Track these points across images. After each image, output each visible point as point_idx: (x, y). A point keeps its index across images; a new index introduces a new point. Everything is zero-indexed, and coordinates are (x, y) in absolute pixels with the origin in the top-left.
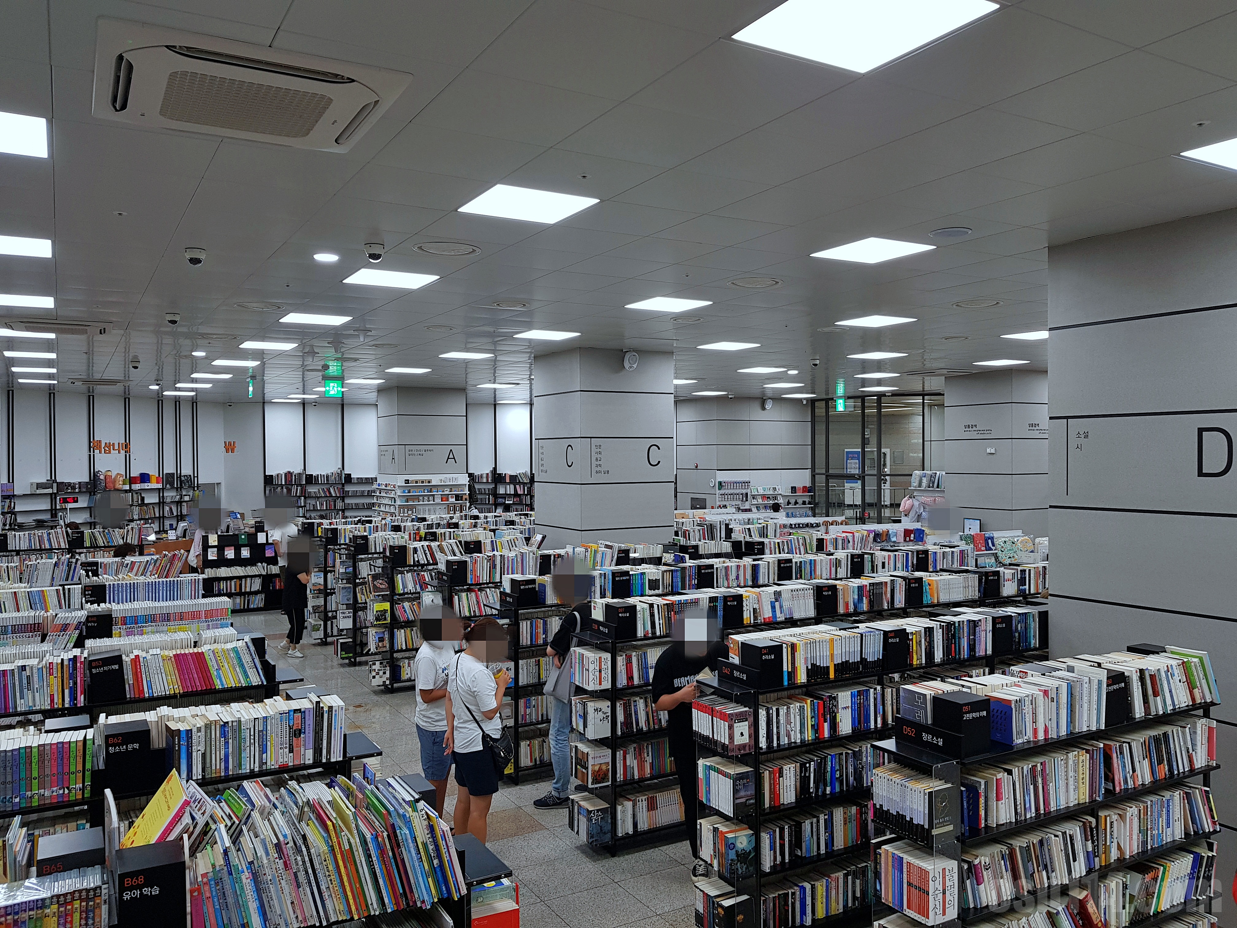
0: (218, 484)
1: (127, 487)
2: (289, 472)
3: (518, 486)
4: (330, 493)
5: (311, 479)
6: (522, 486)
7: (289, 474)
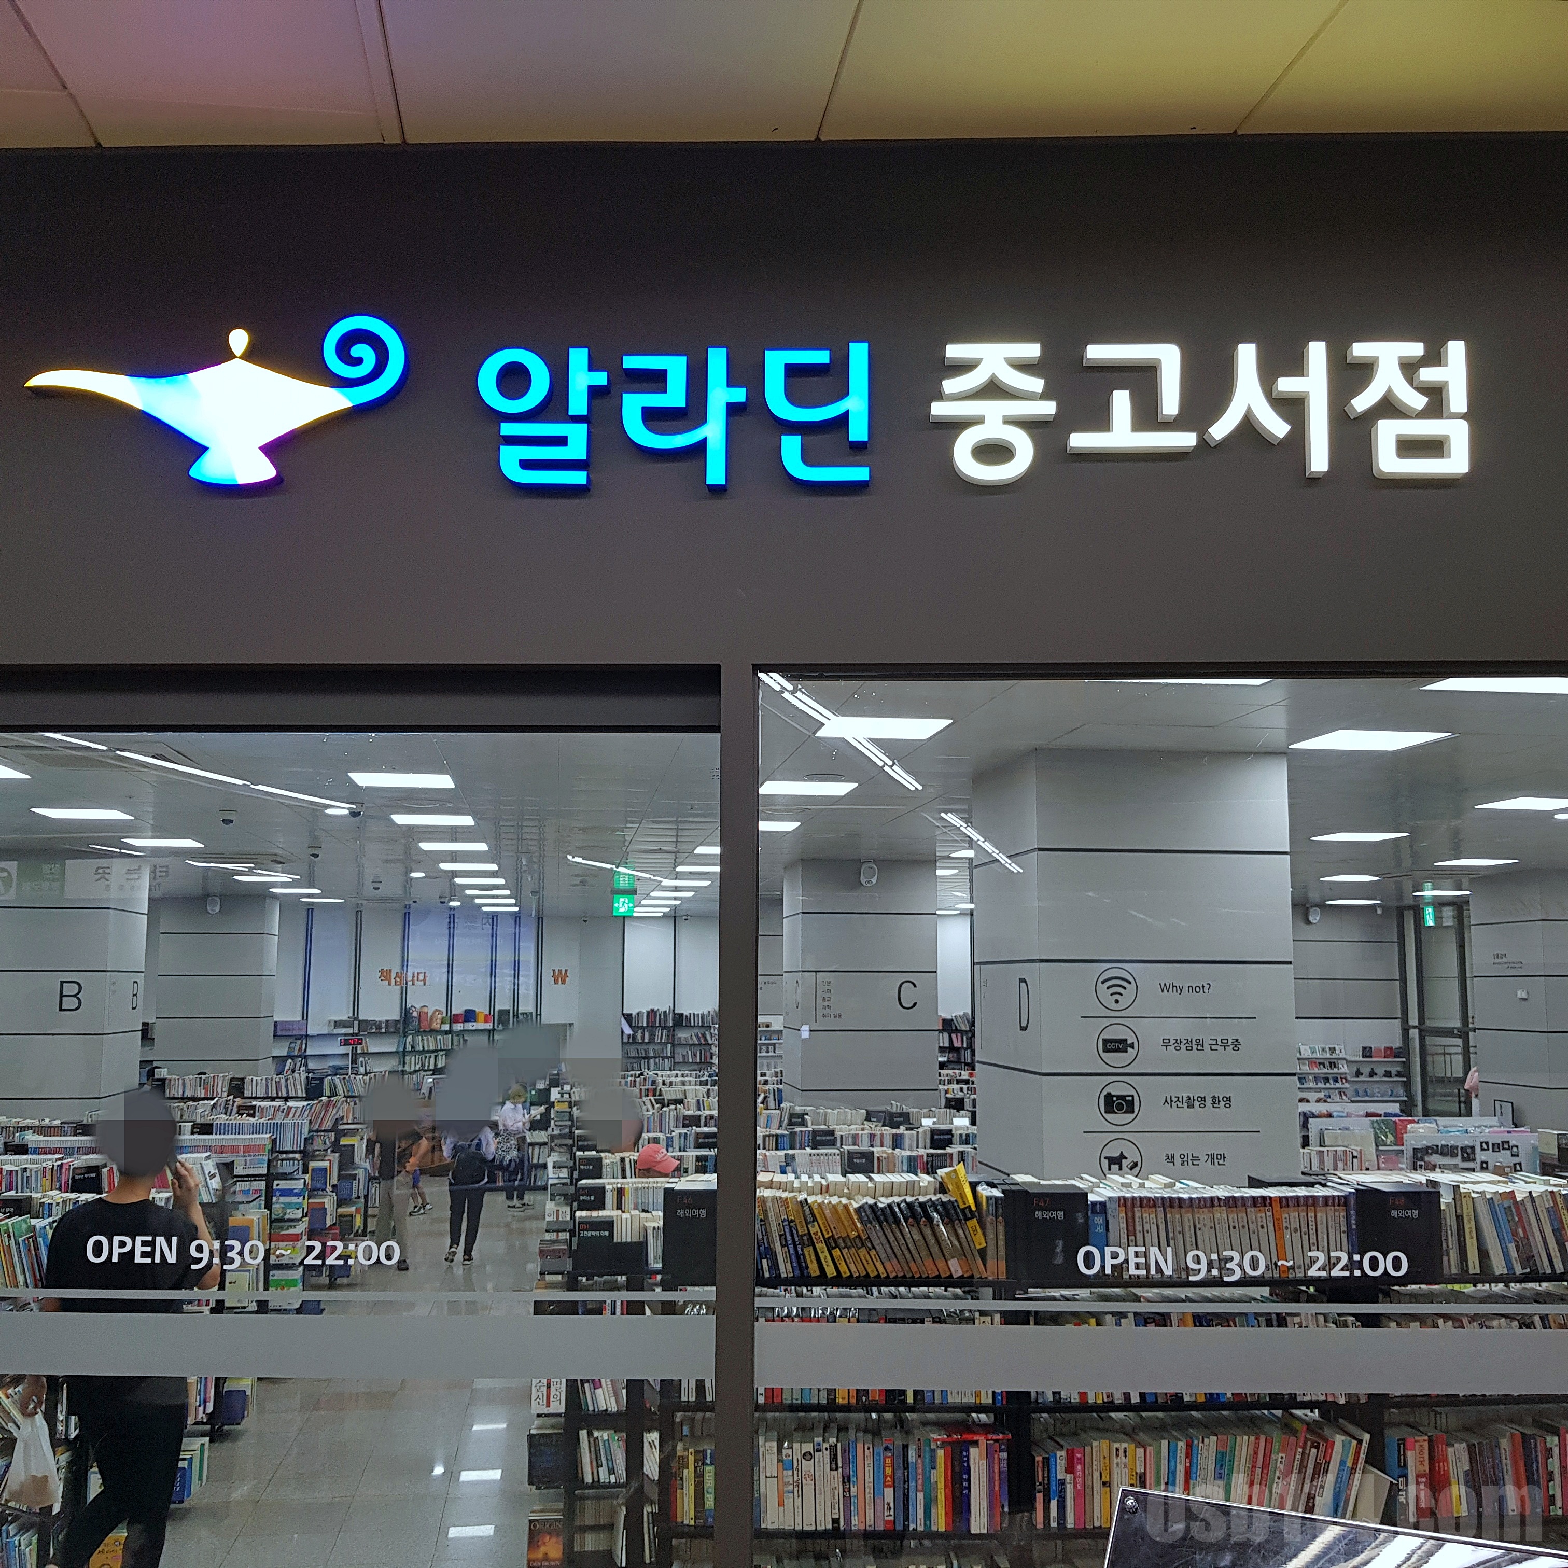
0: (571, 1025)
1: (446, 1027)
2: (653, 1010)
3: (954, 1036)
4: (706, 1039)
5: (680, 1021)
6: (959, 1035)
7: (652, 1013)
